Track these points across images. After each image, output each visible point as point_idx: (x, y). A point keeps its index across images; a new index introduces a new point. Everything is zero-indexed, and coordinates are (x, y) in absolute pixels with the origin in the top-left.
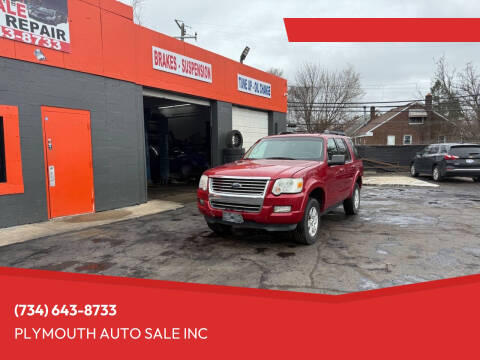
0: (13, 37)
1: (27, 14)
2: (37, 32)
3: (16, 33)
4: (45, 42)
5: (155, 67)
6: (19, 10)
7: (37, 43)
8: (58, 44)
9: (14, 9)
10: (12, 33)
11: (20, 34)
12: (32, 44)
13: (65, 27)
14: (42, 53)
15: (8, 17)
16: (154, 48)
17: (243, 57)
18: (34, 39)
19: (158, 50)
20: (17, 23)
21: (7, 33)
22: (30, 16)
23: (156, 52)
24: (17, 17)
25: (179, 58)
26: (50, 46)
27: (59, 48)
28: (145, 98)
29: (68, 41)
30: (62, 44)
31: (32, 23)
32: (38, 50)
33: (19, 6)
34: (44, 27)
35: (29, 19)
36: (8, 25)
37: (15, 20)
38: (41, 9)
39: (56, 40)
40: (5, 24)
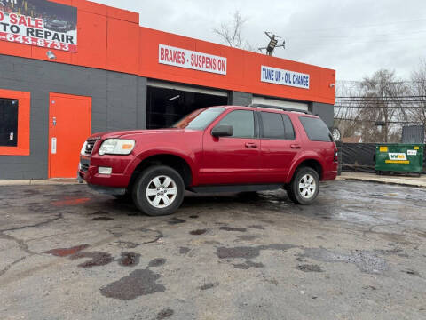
0: (30, 43)
1: (43, 26)
2: (50, 38)
3: (33, 40)
4: (56, 45)
5: (160, 61)
6: (37, 24)
7: (49, 46)
8: (67, 46)
9: (33, 23)
10: (30, 40)
11: (36, 40)
12: (45, 48)
13: (74, 33)
14: (52, 53)
15: (28, 29)
16: (161, 46)
17: (270, 49)
18: (46, 44)
19: (165, 47)
20: (35, 33)
21: (26, 40)
22: (45, 27)
23: (162, 49)
24: (35, 29)
25: (188, 53)
26: (59, 48)
27: (67, 49)
28: (149, 88)
29: (75, 43)
30: (69, 45)
31: (46, 32)
32: (50, 52)
33: (37, 21)
34: (56, 34)
35: (44, 30)
36: (28, 34)
37: (33, 31)
38: (55, 21)
39: (65, 43)
40: (25, 35)
